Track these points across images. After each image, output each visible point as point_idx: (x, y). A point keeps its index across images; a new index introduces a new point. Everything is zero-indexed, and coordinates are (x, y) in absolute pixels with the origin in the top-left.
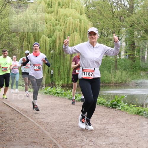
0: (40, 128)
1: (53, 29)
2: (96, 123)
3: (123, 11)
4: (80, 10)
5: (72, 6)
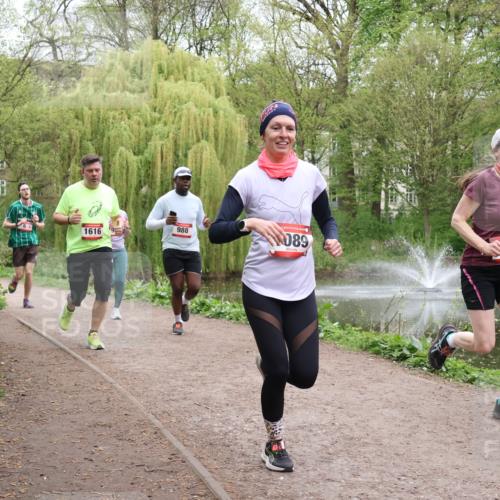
0: (116, 388)
1: (147, 133)
3: (322, 91)
4: (215, 85)
5: (193, 74)
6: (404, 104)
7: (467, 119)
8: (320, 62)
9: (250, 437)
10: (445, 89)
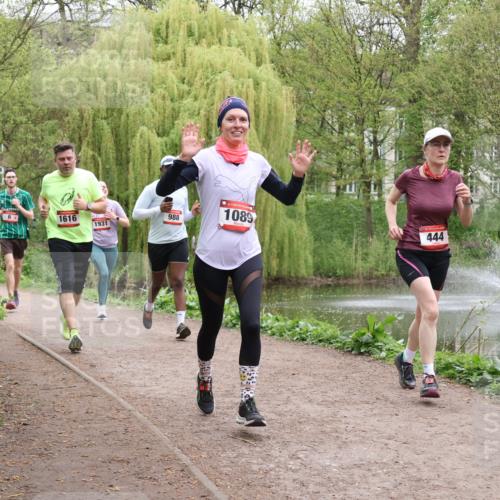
0: (135, 417)
2: (310, 401)
3: (387, 56)
4: (256, 50)
5: (229, 37)
6: (489, 71)
8: (386, 21)
9: (295, 476)
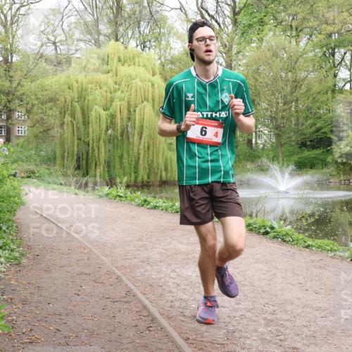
1: (111, 97)
7: (304, 89)
10: (290, 71)
